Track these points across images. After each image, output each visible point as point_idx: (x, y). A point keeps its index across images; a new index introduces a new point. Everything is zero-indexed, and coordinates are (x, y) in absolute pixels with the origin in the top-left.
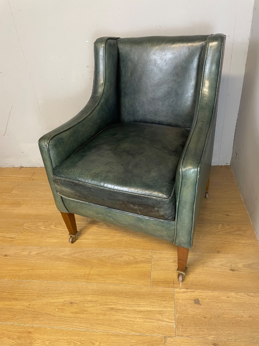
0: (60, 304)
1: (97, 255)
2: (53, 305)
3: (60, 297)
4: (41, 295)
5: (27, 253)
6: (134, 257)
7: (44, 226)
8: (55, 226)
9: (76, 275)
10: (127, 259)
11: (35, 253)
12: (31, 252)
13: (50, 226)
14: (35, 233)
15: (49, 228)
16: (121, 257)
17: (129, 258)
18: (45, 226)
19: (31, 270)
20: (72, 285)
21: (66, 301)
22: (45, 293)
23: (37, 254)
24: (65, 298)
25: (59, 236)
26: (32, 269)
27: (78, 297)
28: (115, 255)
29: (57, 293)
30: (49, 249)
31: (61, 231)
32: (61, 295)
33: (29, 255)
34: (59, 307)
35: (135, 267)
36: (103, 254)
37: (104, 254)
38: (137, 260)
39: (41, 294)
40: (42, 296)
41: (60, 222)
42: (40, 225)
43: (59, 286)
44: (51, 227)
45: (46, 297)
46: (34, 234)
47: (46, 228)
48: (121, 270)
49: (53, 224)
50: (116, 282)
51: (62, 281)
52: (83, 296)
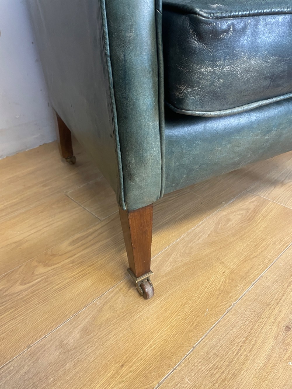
0: (277, 350)
1: (197, 243)
2: (274, 365)
3: (260, 341)
4: (224, 380)
5: (57, 353)
6: (243, 209)
7: (18, 283)
8: (46, 265)
9: (219, 290)
10: (240, 216)
11: (76, 334)
12: (65, 342)
13: (33, 273)
14: (12, 308)
15: (35, 278)
16: (229, 220)
17: (240, 214)
18: (20, 281)
19: (124, 369)
20: (240, 308)
21: (276, 337)
22: (223, 368)
23: (86, 331)
24: (266, 334)
25: (84, 272)
26: (122, 366)
27: (280, 312)
28: (217, 224)
29: (243, 343)
30: (98, 304)
31: (73, 263)
32: (254, 339)
33: (68, 351)
34: (287, 356)
35: (264, 217)
36: (201, 236)
37: (203, 234)
38: (252, 209)
39: (223, 377)
40: (228, 378)
41: (46, 254)
42: (3, 288)
43: (226, 330)
44: (36, 273)
45: (240, 370)
46: (14, 311)
47: (29, 283)
48: (257, 231)
49: (36, 266)
50: (278, 247)
51: (216, 320)
52: (281, 301)
